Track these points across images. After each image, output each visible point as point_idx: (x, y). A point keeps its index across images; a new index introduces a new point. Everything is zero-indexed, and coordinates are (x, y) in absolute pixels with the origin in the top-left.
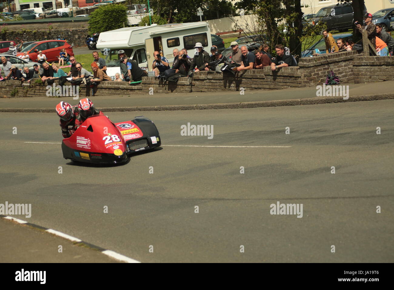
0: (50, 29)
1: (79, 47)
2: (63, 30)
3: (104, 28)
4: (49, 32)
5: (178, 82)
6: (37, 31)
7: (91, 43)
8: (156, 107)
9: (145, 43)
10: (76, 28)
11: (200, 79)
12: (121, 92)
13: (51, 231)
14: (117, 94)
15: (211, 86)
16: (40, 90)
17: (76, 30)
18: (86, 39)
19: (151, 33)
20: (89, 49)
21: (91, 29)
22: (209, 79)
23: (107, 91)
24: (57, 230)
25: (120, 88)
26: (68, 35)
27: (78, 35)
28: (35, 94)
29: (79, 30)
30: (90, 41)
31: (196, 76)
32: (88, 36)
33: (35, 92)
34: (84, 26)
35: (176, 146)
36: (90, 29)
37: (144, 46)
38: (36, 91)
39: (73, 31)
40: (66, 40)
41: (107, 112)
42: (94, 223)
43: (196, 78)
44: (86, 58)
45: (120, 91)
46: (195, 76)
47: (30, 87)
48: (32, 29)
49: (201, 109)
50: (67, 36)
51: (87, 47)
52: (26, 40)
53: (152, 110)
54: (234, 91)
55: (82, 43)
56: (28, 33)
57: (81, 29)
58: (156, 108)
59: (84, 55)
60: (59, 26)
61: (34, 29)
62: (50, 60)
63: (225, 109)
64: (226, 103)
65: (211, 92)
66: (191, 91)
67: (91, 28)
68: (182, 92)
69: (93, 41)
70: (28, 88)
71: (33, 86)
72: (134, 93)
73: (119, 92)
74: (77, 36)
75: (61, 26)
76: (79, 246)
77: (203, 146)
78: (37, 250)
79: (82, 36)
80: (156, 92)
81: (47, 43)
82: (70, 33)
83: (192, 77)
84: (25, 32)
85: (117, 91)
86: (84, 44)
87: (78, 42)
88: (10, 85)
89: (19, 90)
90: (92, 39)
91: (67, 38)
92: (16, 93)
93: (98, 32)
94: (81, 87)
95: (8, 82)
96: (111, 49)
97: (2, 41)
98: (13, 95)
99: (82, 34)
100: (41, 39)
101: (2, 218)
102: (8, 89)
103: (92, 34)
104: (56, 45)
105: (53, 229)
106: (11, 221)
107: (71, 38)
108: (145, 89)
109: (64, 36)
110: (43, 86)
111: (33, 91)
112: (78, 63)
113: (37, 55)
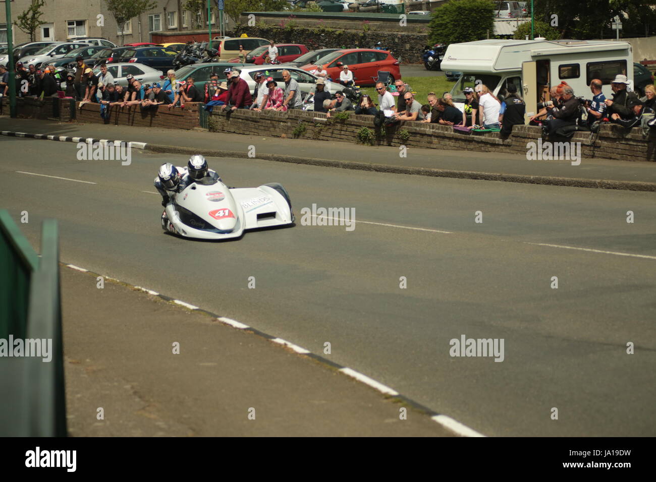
0: (364, 30)
1: (410, 64)
2: (386, 33)
3: (454, 37)
4: (362, 35)
5: (573, 138)
6: (344, 32)
7: (431, 58)
8: (532, 177)
9: (522, 68)
10: (409, 32)
11: (611, 137)
13: (348, 371)
14: (468, 149)
15: (627, 151)
16: (342, 130)
17: (408, 36)
18: (423, 51)
19: (535, 52)
20: (425, 68)
21: (433, 37)
23: (452, 143)
24: (357, 370)
25: (475, 139)
26: (394, 43)
27: (411, 43)
28: (333, 137)
29: (412, 37)
30: (429, 57)
31: (604, 132)
32: (427, 47)
33: (332, 133)
34: (421, 30)
35: (563, 247)
36: (430, 37)
37: (521, 72)
38: (336, 132)
39: (402, 36)
40: (389, 51)
41: (449, 177)
42: (420, 365)
43: (604, 136)
44: (420, 83)
45: (475, 145)
46: (602, 132)
47: (325, 124)
48: (335, 28)
49: (608, 188)
50: (391, 45)
51: (423, 65)
52: (324, 44)
53: (525, 182)
55: (415, 59)
56: (328, 34)
57: (416, 34)
58: (533, 179)
59: (416, 78)
60: (381, 27)
61: (339, 28)
62: (362, 81)
63: (648, 192)
64: (652, 182)
65: (627, 160)
66: (593, 156)
67: (432, 34)
69: (434, 57)
70: (323, 125)
71: (330, 123)
72: (497, 149)
73: (472, 146)
74: (408, 46)
75: (384, 27)
76: (394, 402)
77: (608, 252)
78: (323, 402)
79: (417, 47)
81: (359, 53)
82: (396, 40)
83: (596, 133)
84: (323, 31)
85: (469, 144)
86: (419, 60)
87: (410, 55)
88: (293, 117)
89: (307, 127)
90: (433, 53)
91: (392, 47)
92: (302, 131)
93: (444, 43)
94: (409, 132)
95: (291, 112)
96: (464, 72)
97: (284, 43)
98: (297, 135)
99: (417, 43)
100: (349, 46)
101: (268, 340)
102: (289, 124)
103: (433, 45)
104: (373, 58)
105: (351, 368)
106: (283, 346)
107: (399, 47)
108: (516, 146)
109: (386, 44)
110: (347, 124)
111: (330, 131)
112: (408, 92)
113: (340, 72)
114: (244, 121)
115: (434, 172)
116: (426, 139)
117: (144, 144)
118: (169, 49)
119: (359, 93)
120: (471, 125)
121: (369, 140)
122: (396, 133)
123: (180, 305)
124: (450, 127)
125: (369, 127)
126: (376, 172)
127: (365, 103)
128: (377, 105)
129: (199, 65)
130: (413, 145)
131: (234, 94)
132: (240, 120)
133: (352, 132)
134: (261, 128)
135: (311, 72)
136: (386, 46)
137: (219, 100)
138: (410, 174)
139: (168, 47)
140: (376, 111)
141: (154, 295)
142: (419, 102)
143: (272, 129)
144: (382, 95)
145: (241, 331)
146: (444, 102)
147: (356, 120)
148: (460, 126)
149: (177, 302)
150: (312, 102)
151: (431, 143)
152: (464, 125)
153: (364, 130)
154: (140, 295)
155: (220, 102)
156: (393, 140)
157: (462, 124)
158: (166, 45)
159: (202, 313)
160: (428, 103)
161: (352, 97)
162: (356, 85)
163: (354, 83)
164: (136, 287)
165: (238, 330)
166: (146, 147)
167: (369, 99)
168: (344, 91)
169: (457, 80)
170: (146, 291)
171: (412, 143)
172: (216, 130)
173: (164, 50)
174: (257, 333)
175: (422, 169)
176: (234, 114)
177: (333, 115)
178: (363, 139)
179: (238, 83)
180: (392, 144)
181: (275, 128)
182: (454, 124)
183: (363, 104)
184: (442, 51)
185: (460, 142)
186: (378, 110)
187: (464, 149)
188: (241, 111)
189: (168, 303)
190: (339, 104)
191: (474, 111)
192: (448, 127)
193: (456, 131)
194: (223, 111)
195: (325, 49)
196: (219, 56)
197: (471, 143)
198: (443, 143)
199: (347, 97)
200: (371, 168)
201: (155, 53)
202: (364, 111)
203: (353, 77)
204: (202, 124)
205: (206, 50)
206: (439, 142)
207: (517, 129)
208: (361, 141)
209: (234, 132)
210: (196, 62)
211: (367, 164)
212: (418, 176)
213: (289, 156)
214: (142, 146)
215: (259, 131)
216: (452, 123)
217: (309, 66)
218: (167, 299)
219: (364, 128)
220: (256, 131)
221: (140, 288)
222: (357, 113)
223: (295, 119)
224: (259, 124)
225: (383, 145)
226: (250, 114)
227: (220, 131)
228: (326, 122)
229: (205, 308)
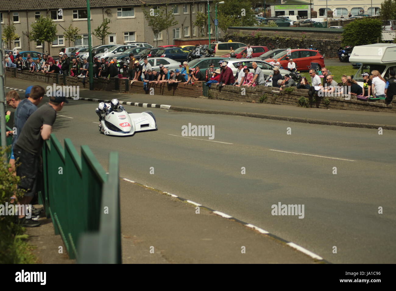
0: (303, 38)
1: (330, 58)
2: (316, 39)
3: (357, 42)
4: (302, 41)
6: (290, 38)
7: (343, 55)
10: (330, 39)
12: (370, 108)
13: (292, 245)
14: (366, 110)
16: (289, 98)
17: (329, 41)
18: (338, 50)
20: (340, 61)
21: (345, 42)
23: (356, 106)
24: (298, 244)
25: (370, 104)
26: (321, 45)
27: (331, 46)
28: (283, 102)
29: (332, 42)
32: (341, 48)
33: (283, 100)
34: (337, 38)
36: (343, 42)
38: (285, 99)
39: (326, 41)
40: (318, 50)
41: (354, 127)
42: (336, 241)
44: (337, 70)
47: (279, 94)
48: (285, 36)
50: (319, 47)
51: (338, 59)
52: (278, 46)
55: (333, 55)
56: (281, 40)
57: (334, 40)
59: (334, 67)
60: (313, 36)
61: (287, 36)
62: (301, 69)
67: (344, 40)
69: (345, 54)
70: (277, 96)
71: (282, 94)
72: (383, 110)
73: (368, 108)
74: (329, 48)
75: (315, 36)
79: (335, 48)
81: (299, 52)
82: (322, 44)
84: (278, 38)
86: (336, 56)
87: (330, 53)
88: (260, 90)
89: (268, 96)
90: (344, 52)
91: (320, 48)
92: (264, 99)
93: (351, 45)
94: (329, 100)
95: (258, 87)
96: (363, 63)
97: (254, 46)
98: (262, 101)
99: (334, 46)
100: (293, 47)
101: (244, 225)
102: (257, 94)
103: (345, 46)
104: (308, 55)
105: (294, 243)
106: (253, 229)
107: (324, 48)
108: (395, 108)
109: (316, 46)
110: (292, 95)
111: (282, 98)
112: (329, 75)
113: (288, 63)
114: (229, 92)
115: (345, 124)
116: (340, 104)
117: (169, 106)
118: (185, 49)
119: (299, 76)
120: (367, 95)
121: (306, 104)
122: (322, 100)
123: (191, 203)
124: (355, 97)
125: (305, 97)
126: (310, 124)
127: (303, 82)
128: (310, 83)
129: (203, 59)
130: (332, 108)
131: (224, 76)
132: (227, 92)
133: (295, 99)
134: (240, 96)
135: (270, 63)
136: (316, 47)
137: (215, 80)
138: (330, 125)
139: (184, 48)
140: (310, 87)
141: (175, 197)
142: (336, 81)
143: (246, 97)
144: (313, 77)
145: (227, 219)
146: (351, 81)
147: (297, 92)
148: (361, 96)
149: (189, 201)
150: (270, 81)
151: (343, 106)
152: (363, 96)
153: (302, 98)
154: (166, 197)
155: (215, 81)
156: (320, 104)
157: (362, 95)
158: (183, 47)
159: (204, 208)
160: (341, 82)
161: (295, 78)
162: (298, 71)
163: (296, 70)
164: (164, 192)
165: (225, 219)
166: (170, 107)
167: (306, 80)
168: (290, 74)
169: (359, 68)
170: (170, 195)
171: (331, 106)
172: (213, 98)
173: (181, 50)
174: (237, 221)
175: (338, 122)
176: (224, 88)
177: (284, 89)
178: (302, 104)
179: (226, 69)
180: (319, 107)
181: (248, 97)
182: (357, 95)
183: (301, 82)
184: (350, 50)
185: (361, 106)
186: (311, 86)
187: (363, 110)
188: (228, 86)
189: (183, 202)
190: (287, 83)
191: (369, 87)
192: (353, 96)
193: (358, 99)
194: (217, 86)
195: (278, 49)
196: (215, 53)
197: (367, 107)
198: (350, 106)
199: (292, 78)
200: (306, 121)
201: (177, 51)
202: (303, 87)
203: (296, 66)
204: (204, 94)
205: (207, 50)
206: (348, 106)
208: (301, 105)
209: (224, 99)
210: (201, 57)
211: (304, 119)
212: (335, 126)
213: (257, 114)
214: (168, 107)
215: (239, 99)
216: (356, 94)
217: (269, 59)
218: (183, 200)
219: (302, 97)
220: (237, 98)
221: (166, 193)
222: (298, 88)
223: (261, 91)
224: (238, 94)
225: (313, 107)
226: (234, 88)
227: (215, 98)
228: (279, 93)
229: (206, 206)
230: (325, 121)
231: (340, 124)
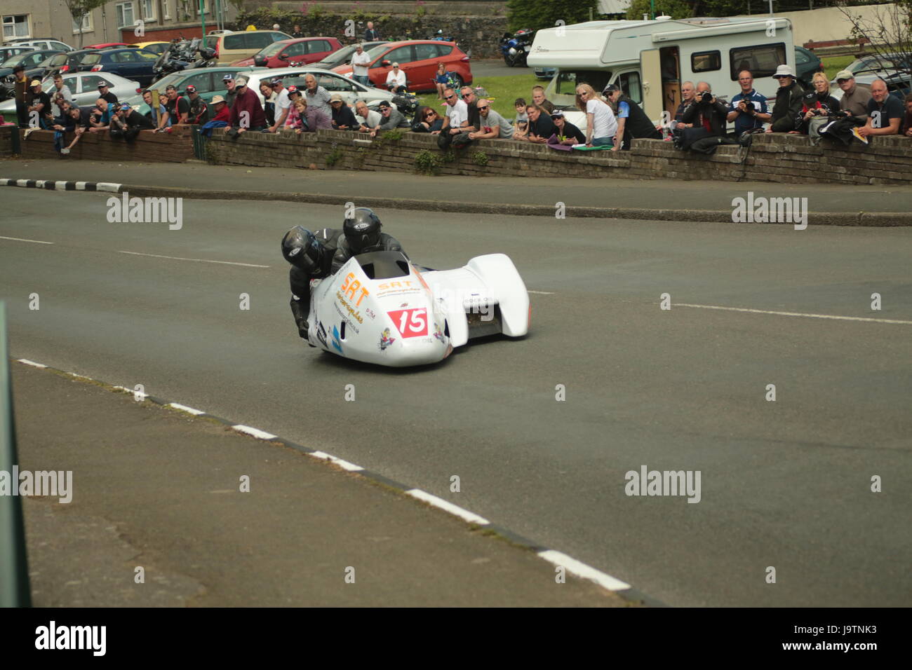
0: (419, 15)
1: (485, 60)
2: (449, 17)
3: (543, 20)
4: (416, 21)
5: (715, 155)
6: (390, 17)
7: (513, 50)
8: (661, 211)
9: (640, 60)
10: (480, 15)
11: (768, 151)
12: (581, 171)
13: (418, 494)
14: (570, 176)
15: (790, 170)
16: (393, 156)
17: (480, 21)
18: (502, 41)
19: (656, 37)
20: (505, 64)
21: (515, 20)
22: (789, 153)
23: (547, 168)
24: (430, 492)
25: (579, 161)
26: (461, 31)
27: (483, 30)
28: (381, 166)
29: (485, 21)
30: (509, 48)
31: (759, 144)
32: (507, 35)
33: (381, 160)
34: (498, 12)
36: (510, 20)
37: (638, 65)
38: (385, 158)
39: (472, 21)
40: (454, 42)
42: (518, 481)
43: (757, 150)
44: (499, 85)
45: (579, 169)
46: (755, 144)
47: (370, 147)
48: (378, 13)
50: (457, 34)
51: (503, 60)
53: (651, 219)
54: (845, 184)
55: (491, 51)
57: (491, 17)
58: (662, 213)
59: (494, 79)
60: (441, 9)
61: (383, 13)
62: (418, 85)
63: (822, 227)
64: (828, 211)
65: (791, 183)
66: (744, 179)
67: (513, 16)
68: (722, 180)
69: (517, 48)
70: (368, 150)
71: (377, 146)
72: (611, 174)
73: (576, 172)
74: (480, 35)
75: (446, 9)
76: (484, 535)
77: (771, 312)
79: (493, 35)
80: (661, 175)
81: (412, 47)
82: (464, 26)
83: (746, 146)
84: (361, 19)
85: (572, 168)
86: (496, 53)
87: (483, 47)
88: (324, 140)
89: (346, 153)
90: (515, 43)
91: (458, 36)
92: (337, 160)
93: (530, 28)
94: (486, 155)
96: (559, 69)
98: (332, 164)
99: (492, 30)
100: (398, 37)
101: (304, 455)
102: (319, 150)
103: (515, 31)
104: (433, 53)
105: (422, 489)
106: (326, 462)
107: (467, 37)
108: (637, 168)
109: (450, 32)
110: (400, 147)
111: (378, 157)
112: (482, 98)
113: (387, 72)
114: (256, 148)
115: (524, 209)
116: (511, 163)
117: (118, 185)
118: (147, 50)
119: (414, 103)
121: (433, 167)
122: (469, 156)
123: (180, 409)
125: (431, 150)
126: (444, 213)
129: (190, 71)
130: (493, 173)
132: (251, 147)
133: (409, 157)
134: (280, 156)
135: (347, 76)
138: (491, 213)
139: (145, 48)
143: (295, 158)
144: (453, 105)
145: (267, 442)
149: (175, 405)
151: (518, 168)
153: (424, 154)
154: (122, 398)
155: (221, 122)
156: (466, 167)
158: (142, 45)
159: (211, 420)
161: (405, 108)
163: (407, 88)
164: (116, 387)
165: (261, 441)
166: (120, 188)
169: (550, 79)
170: (130, 392)
171: (493, 170)
172: (218, 161)
173: (139, 53)
174: (288, 445)
175: (508, 205)
178: (423, 167)
180: (465, 172)
181: (300, 156)
182: (549, 142)
184: (529, 40)
185: (558, 165)
187: (565, 175)
189: (161, 408)
196: (218, 58)
197: (574, 167)
198: (534, 168)
199: (398, 108)
200: (437, 206)
201: (128, 56)
203: (407, 79)
204: (198, 154)
205: (198, 50)
206: (530, 167)
207: (637, 145)
208: (421, 169)
209: (243, 164)
210: (186, 67)
211: (431, 201)
212: (502, 215)
213: (321, 195)
214: (116, 188)
215: (279, 162)
217: (343, 67)
218: (161, 402)
219: (424, 151)
220: (273, 161)
221: (121, 387)
223: (327, 143)
224: (279, 151)
225: (451, 174)
226: (266, 138)
227: (223, 163)
228: (371, 144)
229: (214, 413)
230: (478, 204)
231: (514, 209)
